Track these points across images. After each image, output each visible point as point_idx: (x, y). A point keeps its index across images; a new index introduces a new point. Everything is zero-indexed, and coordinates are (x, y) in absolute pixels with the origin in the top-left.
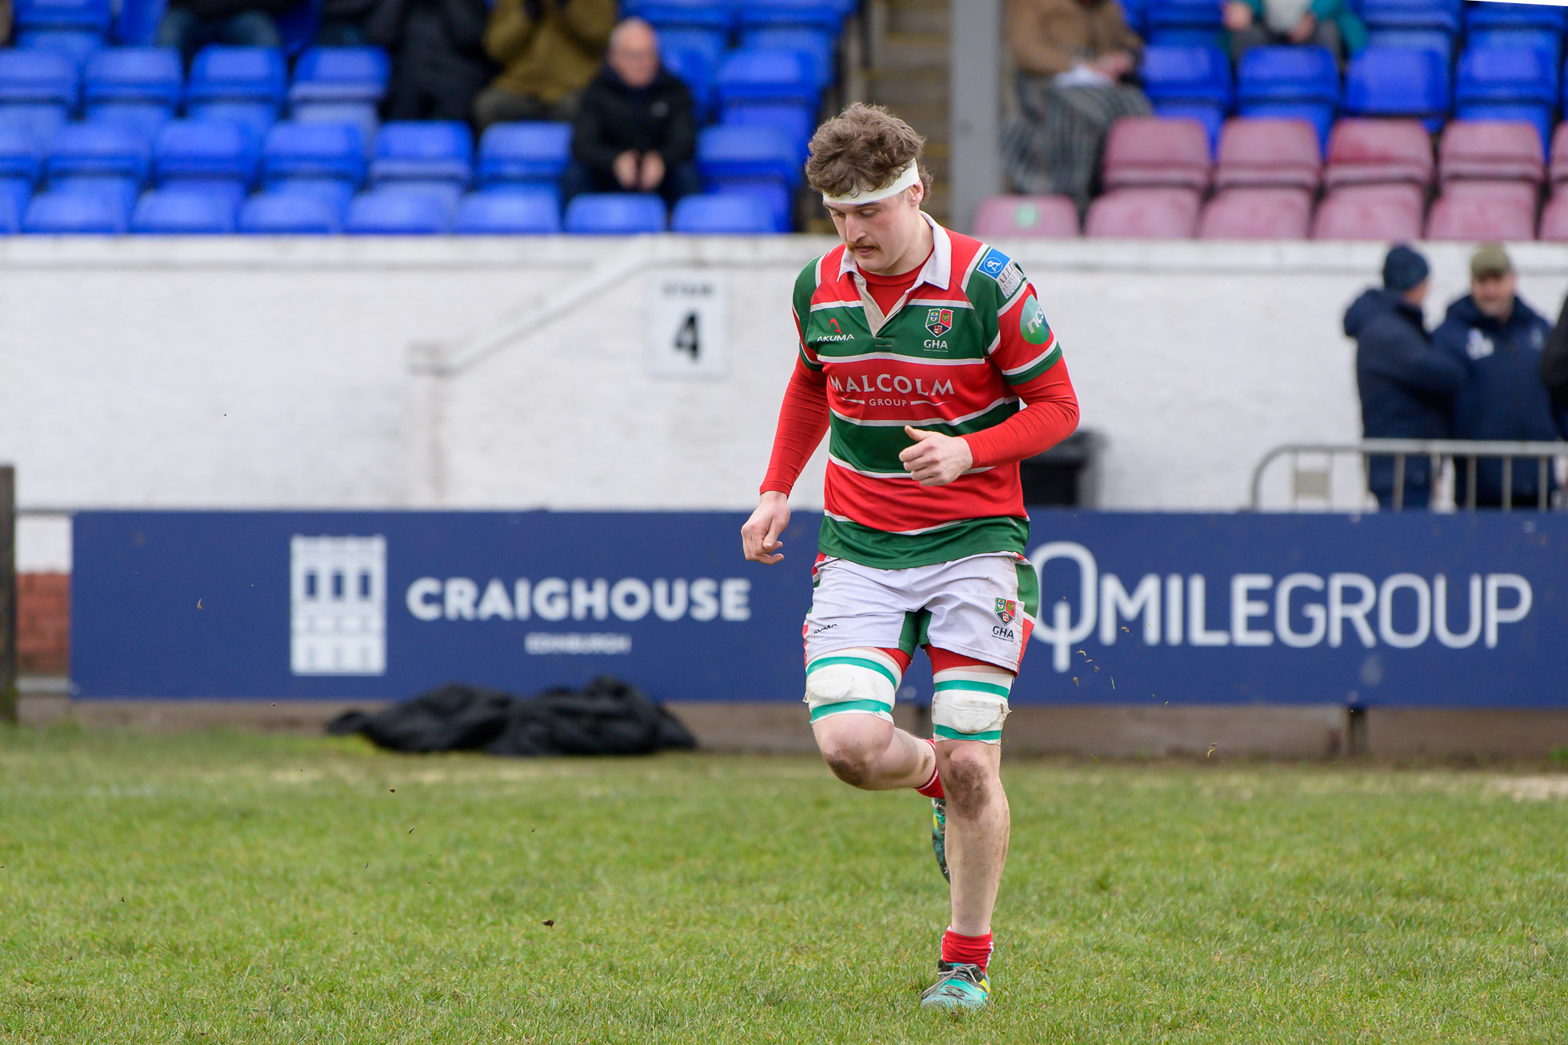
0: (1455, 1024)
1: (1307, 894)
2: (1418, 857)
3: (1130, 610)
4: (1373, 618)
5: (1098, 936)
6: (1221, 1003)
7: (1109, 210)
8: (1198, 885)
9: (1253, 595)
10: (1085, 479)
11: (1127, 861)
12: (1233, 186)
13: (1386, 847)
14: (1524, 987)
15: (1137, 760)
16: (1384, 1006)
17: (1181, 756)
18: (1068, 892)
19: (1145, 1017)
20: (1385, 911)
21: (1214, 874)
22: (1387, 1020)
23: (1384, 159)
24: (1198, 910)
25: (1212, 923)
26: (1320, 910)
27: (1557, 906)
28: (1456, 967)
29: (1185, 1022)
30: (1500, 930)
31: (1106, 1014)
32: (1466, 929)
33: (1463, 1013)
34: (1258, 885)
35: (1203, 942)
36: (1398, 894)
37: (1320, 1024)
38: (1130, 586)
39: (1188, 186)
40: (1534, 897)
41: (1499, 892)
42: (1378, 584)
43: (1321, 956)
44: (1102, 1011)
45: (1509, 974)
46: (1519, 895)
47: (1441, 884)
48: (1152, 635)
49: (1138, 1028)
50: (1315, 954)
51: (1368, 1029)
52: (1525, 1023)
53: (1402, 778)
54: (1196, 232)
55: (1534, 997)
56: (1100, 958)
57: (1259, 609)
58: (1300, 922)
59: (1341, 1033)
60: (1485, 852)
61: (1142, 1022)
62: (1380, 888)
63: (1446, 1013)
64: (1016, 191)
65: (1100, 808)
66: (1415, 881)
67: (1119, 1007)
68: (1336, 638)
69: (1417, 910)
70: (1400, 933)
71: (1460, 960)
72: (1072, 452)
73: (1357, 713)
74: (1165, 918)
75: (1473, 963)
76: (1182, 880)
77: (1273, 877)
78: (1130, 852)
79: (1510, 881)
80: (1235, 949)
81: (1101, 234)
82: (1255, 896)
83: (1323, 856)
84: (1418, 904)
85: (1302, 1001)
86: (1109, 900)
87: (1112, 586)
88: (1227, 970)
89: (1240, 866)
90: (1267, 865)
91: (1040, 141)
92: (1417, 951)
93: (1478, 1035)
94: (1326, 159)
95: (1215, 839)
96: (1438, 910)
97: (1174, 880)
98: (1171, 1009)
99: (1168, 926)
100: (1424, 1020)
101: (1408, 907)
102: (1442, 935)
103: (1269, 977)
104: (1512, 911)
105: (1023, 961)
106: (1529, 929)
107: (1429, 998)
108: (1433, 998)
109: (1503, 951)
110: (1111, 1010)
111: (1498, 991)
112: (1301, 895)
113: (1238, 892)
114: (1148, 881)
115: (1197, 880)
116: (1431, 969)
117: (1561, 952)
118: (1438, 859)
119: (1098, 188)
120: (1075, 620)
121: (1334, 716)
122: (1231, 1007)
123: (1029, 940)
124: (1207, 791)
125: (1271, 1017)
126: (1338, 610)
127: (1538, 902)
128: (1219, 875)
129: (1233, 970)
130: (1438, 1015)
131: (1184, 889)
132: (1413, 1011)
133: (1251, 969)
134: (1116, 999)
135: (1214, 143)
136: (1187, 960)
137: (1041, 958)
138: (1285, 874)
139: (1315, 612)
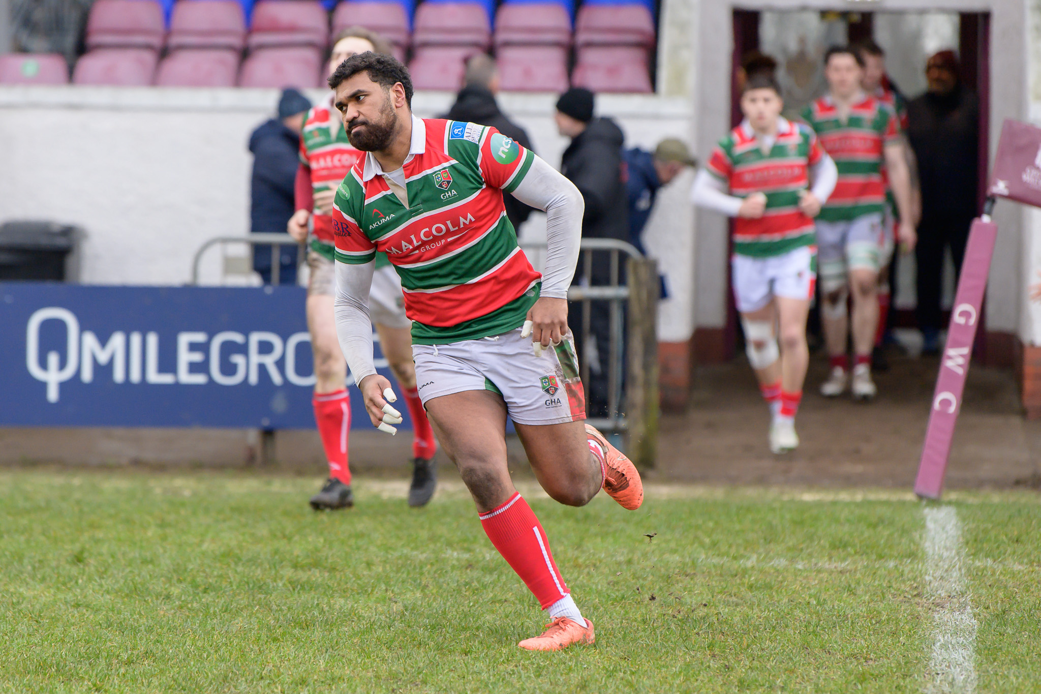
0: (334, 661)
1: (228, 565)
2: (310, 539)
3: (103, 358)
4: (280, 364)
5: (76, 596)
6: (164, 645)
7: (90, 64)
8: (149, 559)
9: (193, 347)
10: (70, 262)
11: (97, 541)
12: (182, 47)
13: (287, 533)
14: (386, 634)
15: (107, 467)
16: (283, 648)
17: (138, 464)
18: (54, 564)
19: (108, 656)
20: (285, 578)
21: (161, 550)
22: (285, 657)
23: (292, 29)
24: (148, 577)
25: (158, 586)
26: (238, 577)
27: (411, 575)
28: (336, 620)
29: (137, 659)
30: (370, 592)
31: (80, 653)
32: (344, 592)
33: (341, 653)
34: (192, 559)
35: (152, 601)
36: (295, 566)
37: (236, 660)
38: (103, 340)
39: (148, 47)
40: (394, 569)
41: (369, 565)
42: (285, 339)
43: (239, 611)
44: (77, 651)
45: (376, 624)
46: (384, 567)
47: (327, 559)
48: (119, 375)
49: (103, 663)
50: (234, 610)
51: (271, 665)
52: (386, 660)
53: (301, 481)
54: (154, 80)
55: (392, 641)
56: (76, 612)
57: (197, 357)
58: (223, 586)
59: (251, 667)
60: (361, 535)
61: (106, 659)
62: (282, 562)
63: (328, 653)
64: (22, 50)
65: (78, 502)
66: (308, 556)
67: (89, 648)
68: (254, 379)
69: (309, 578)
70: (296, 595)
71: (339, 614)
72: (61, 242)
73: (268, 433)
74: (124, 584)
75: (349, 616)
76: (137, 555)
77: (204, 553)
78: (100, 534)
79: (377, 557)
80: (176, 606)
81: (85, 82)
82: (191, 567)
83: (241, 538)
84: (309, 573)
85: (223, 644)
86: (84, 570)
87: (90, 340)
88: (169, 621)
89: (180, 545)
90: (199, 545)
91: (39, 15)
92: (308, 607)
93: (351, 669)
94: (250, 28)
95: (163, 525)
96: (324, 578)
97: (131, 555)
98: (127, 649)
99: (126, 589)
100: (312, 658)
101: (303, 576)
102: (327, 596)
103: (199, 627)
104: (379, 579)
105: (20, 614)
106: (391, 592)
107: (316, 642)
108: (319, 642)
109: (371, 608)
110: (83, 650)
111: (366, 637)
112: (224, 567)
113: (178, 564)
114: (113, 556)
115: (148, 555)
116: (318, 621)
117: (413, 609)
118: (325, 540)
119: (82, 48)
120: (63, 365)
121: (252, 436)
122: (171, 648)
123: (24, 598)
124: (158, 491)
125: (200, 656)
126: (255, 358)
127: (397, 572)
128: (165, 552)
129: (173, 622)
130: (322, 654)
131: (139, 561)
132: (304, 652)
133: (187, 620)
134: (87, 642)
135: (168, 16)
136: (140, 614)
137: (33, 613)
138: (213, 552)
139: (238, 359)
